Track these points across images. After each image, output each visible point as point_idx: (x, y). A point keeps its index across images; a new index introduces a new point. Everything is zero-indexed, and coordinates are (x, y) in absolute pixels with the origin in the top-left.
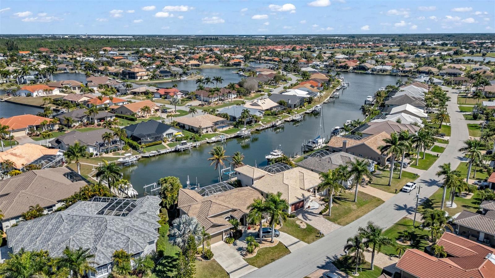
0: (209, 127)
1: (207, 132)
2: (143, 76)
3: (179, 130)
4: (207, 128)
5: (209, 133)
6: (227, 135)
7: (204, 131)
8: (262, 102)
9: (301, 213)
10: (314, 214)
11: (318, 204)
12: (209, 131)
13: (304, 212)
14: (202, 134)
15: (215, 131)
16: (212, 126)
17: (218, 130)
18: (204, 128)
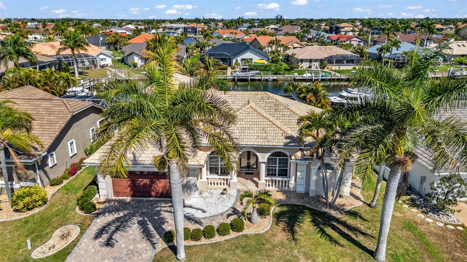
0: (316, 61)
1: (310, 67)
2: (348, 32)
3: (264, 58)
4: (311, 61)
5: (313, 68)
6: (337, 74)
7: (304, 64)
8: (460, 44)
9: (126, 212)
10: (155, 228)
11: (230, 206)
12: (313, 67)
13: (144, 211)
14: (299, 69)
15: (323, 68)
16: (321, 60)
17: (330, 67)
18: (306, 60)
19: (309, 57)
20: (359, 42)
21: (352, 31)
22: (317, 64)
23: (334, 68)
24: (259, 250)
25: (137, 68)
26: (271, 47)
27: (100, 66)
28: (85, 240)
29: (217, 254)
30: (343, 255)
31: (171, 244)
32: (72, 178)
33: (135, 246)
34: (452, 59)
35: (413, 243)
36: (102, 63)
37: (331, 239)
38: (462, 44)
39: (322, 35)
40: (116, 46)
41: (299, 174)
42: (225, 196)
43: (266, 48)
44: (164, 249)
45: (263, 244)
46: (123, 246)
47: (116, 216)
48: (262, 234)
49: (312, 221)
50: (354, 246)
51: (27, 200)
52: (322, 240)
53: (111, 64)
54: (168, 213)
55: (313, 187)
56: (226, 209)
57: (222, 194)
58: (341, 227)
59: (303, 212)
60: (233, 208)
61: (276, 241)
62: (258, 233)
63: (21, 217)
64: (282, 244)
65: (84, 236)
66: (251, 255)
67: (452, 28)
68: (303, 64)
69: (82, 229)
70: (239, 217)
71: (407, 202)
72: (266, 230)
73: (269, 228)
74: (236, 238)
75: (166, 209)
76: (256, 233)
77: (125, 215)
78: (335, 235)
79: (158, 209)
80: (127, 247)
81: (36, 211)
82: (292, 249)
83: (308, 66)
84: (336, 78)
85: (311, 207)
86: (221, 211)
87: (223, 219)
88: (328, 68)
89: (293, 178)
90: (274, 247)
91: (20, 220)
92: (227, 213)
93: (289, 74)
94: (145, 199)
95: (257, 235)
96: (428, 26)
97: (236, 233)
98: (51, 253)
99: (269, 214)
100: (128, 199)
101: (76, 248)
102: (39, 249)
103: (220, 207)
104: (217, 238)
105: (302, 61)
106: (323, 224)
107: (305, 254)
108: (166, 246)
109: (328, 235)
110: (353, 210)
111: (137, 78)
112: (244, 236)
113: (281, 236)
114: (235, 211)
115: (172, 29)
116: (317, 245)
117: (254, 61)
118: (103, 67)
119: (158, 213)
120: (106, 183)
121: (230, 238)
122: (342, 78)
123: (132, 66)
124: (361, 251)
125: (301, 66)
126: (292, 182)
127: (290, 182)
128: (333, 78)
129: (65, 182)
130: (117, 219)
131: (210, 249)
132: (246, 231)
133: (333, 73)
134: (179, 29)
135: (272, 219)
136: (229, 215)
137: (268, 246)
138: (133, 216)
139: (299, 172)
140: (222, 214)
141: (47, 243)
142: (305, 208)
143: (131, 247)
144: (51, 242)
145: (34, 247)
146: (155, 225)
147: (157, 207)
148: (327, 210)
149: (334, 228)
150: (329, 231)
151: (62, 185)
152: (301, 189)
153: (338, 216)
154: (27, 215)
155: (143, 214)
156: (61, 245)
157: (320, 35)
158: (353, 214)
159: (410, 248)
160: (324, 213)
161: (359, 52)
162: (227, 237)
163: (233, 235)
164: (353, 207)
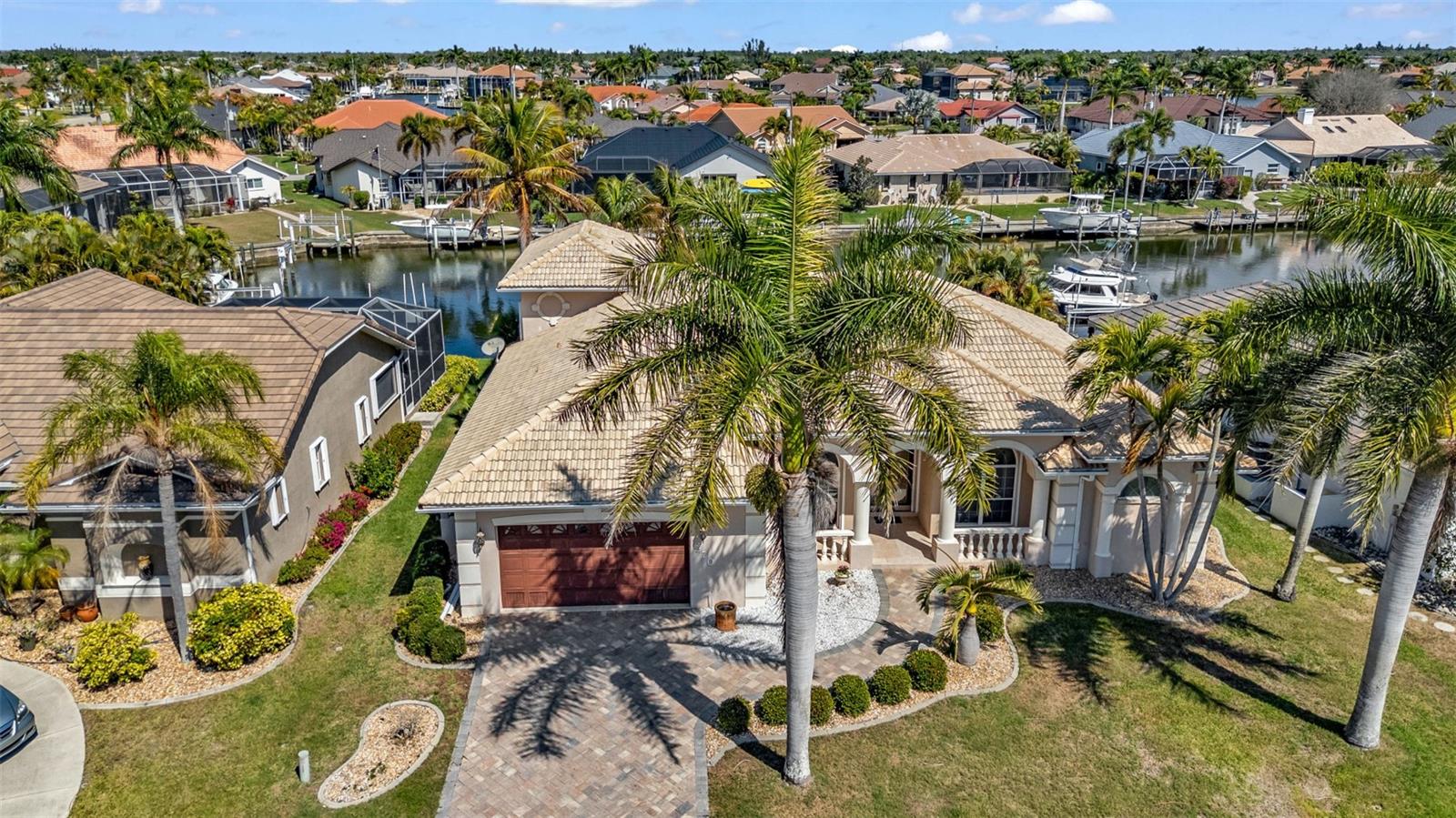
0: (928, 179)
1: (912, 198)
2: (979, 91)
4: (913, 180)
5: (921, 202)
6: (996, 219)
7: (892, 189)
8: (1332, 126)
9: (562, 652)
10: (675, 695)
11: (874, 617)
12: (920, 198)
13: (618, 644)
14: (880, 205)
15: (952, 202)
16: (945, 176)
17: (971, 198)
18: (899, 179)
19: (907, 170)
20: (1026, 121)
21: (990, 88)
22: (932, 189)
23: (984, 200)
24: (1016, 739)
25: (368, 210)
26: (771, 138)
27: (246, 205)
28: (472, 744)
29: (895, 760)
30: (1257, 738)
31: (744, 738)
32: (334, 558)
33: (636, 752)
34: (1313, 169)
35: (1430, 691)
36: (253, 194)
37: (1203, 696)
38: (1338, 124)
39: (925, 99)
40: (268, 139)
41: (1060, 512)
42: (843, 589)
43: (757, 142)
44: (728, 755)
45: (1020, 723)
46: (599, 752)
47: (534, 665)
48: (1005, 692)
49: (1130, 648)
50: (1276, 712)
51: (248, 628)
52: (1180, 700)
53: (279, 197)
54: (692, 648)
55: (1102, 550)
56: (863, 627)
57: (834, 582)
58: (1221, 661)
59: (1093, 624)
60: (884, 623)
61: (1053, 711)
62: (992, 690)
63: (228, 686)
64: (1072, 717)
65: (462, 730)
66: (997, 755)
67: (1271, 79)
68: (891, 191)
69: (447, 712)
70: (915, 647)
71: (1363, 579)
72: (1010, 681)
73: (1015, 674)
74: (933, 708)
75: (681, 635)
76: (986, 691)
77: (563, 663)
78: (1212, 684)
79: (657, 636)
80: (611, 755)
81: (269, 664)
82: (1106, 731)
83: (905, 196)
84: (995, 229)
85: (1110, 607)
86: (851, 635)
87: (869, 656)
88: (965, 201)
89: (1040, 525)
90: (1053, 726)
91: (232, 694)
92: (872, 639)
93: (854, 222)
94: (603, 609)
95: (988, 696)
96: (1229, 72)
97: (926, 695)
98: (381, 789)
99: (1000, 636)
100: (551, 613)
101: (453, 769)
102: (335, 777)
103: (843, 621)
104: (877, 714)
105: (887, 180)
106: (1169, 655)
107: (1149, 742)
108: (731, 745)
109: (1192, 687)
110: (1231, 610)
111: (374, 241)
112: (952, 701)
113: (1061, 695)
114: (894, 634)
115: (424, 83)
116: (1175, 716)
117: (741, 181)
118: (255, 206)
119: (662, 650)
120: (483, 565)
121: (915, 709)
122: (1012, 229)
123: (352, 203)
124: (1301, 723)
125: (884, 195)
126: (1037, 539)
127: (1030, 539)
128: (985, 230)
129: (321, 572)
130: (544, 674)
131: (869, 748)
132: (952, 689)
133: (984, 215)
134: (448, 82)
135: (1013, 648)
136: (881, 646)
137: (1033, 727)
138: (591, 663)
139: (1060, 506)
140: (858, 643)
141: (356, 759)
142: (1095, 612)
143: (625, 755)
144: (365, 755)
145: (318, 775)
146: (671, 685)
147: (652, 631)
148: (1161, 614)
149: (1200, 663)
150: (1189, 672)
151: (315, 581)
152: (1065, 559)
153: (1199, 628)
154: (248, 680)
155: (616, 655)
156: (403, 764)
157: (918, 100)
158: (1235, 620)
159: (1429, 708)
160: (1158, 624)
161: (1050, 152)
162: (905, 709)
163: (920, 701)
164: (1227, 601)
